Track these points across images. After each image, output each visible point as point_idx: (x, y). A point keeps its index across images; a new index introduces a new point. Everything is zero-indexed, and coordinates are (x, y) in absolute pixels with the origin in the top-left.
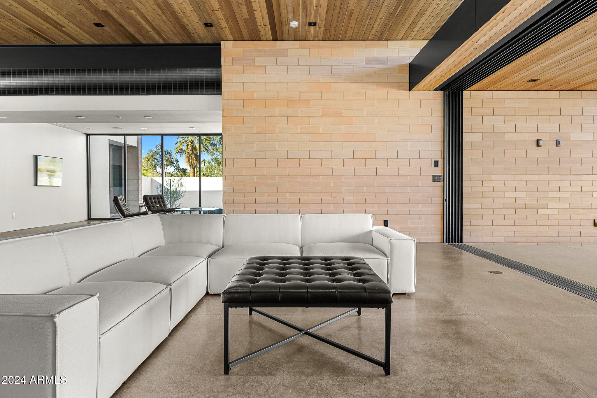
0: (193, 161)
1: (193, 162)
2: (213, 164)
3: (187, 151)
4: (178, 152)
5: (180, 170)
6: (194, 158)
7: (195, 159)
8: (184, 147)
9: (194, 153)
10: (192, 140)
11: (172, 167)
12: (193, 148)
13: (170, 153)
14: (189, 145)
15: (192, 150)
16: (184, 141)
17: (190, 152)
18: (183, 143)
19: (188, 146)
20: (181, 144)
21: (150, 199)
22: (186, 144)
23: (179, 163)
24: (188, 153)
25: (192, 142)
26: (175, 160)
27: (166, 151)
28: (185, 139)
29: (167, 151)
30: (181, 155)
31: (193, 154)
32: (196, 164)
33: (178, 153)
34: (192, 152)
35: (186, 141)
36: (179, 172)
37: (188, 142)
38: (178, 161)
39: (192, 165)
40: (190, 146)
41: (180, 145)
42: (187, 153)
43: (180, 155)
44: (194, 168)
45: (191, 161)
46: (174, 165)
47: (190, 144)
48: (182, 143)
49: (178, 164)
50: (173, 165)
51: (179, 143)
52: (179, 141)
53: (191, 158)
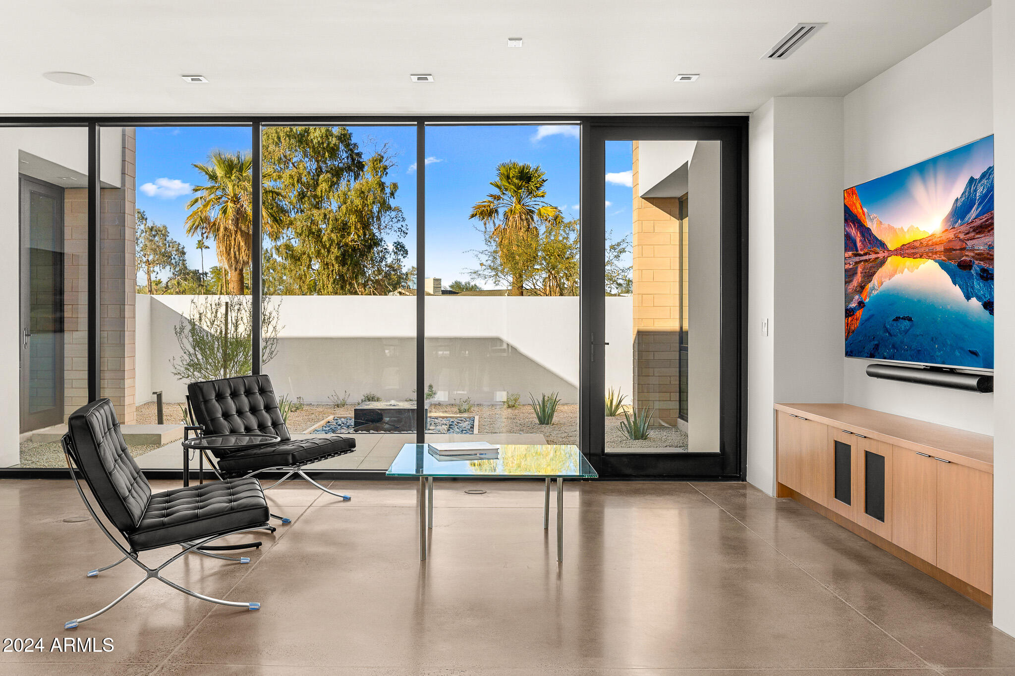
0: (239, 250)
1: (237, 253)
2: (279, 259)
3: (222, 225)
4: (198, 226)
5: (188, 274)
6: (242, 244)
7: (245, 244)
8: (214, 214)
9: (242, 231)
10: (235, 195)
11: (168, 267)
12: (240, 215)
13: (163, 232)
14: (229, 207)
15: (236, 222)
16: (213, 196)
17: (232, 227)
18: (211, 203)
19: (225, 212)
20: (205, 206)
21: (220, 397)
22: (221, 207)
23: (186, 257)
24: (226, 229)
25: (236, 199)
26: (176, 251)
27: (152, 227)
28: (217, 191)
29: (155, 228)
30: (205, 235)
31: (239, 233)
32: (245, 259)
33: (196, 228)
34: (237, 226)
35: (220, 198)
36: (185, 279)
37: (224, 199)
38: (184, 253)
39: (237, 262)
40: (230, 212)
41: (202, 207)
42: (222, 229)
43: (202, 234)
44: (241, 270)
45: (232, 250)
46: (173, 261)
47: (230, 204)
48: (209, 201)
49: (184, 260)
50: (170, 264)
51: (199, 204)
52: (201, 198)
53: (233, 244)
